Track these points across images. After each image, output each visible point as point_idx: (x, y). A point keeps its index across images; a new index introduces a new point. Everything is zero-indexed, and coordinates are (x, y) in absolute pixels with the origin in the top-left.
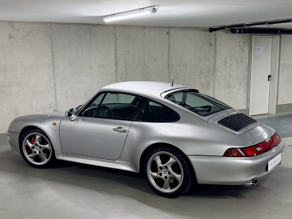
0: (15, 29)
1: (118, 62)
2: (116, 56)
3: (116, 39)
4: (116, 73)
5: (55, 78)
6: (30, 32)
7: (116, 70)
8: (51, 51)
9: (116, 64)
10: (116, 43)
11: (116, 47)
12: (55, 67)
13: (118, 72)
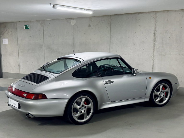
0: (92, 21)
1: (156, 39)
2: (155, 35)
3: (156, 22)
4: (154, 48)
5: (110, 50)
6: (99, 22)
7: (154, 45)
8: (109, 33)
9: (155, 41)
10: (155, 25)
11: (155, 28)
12: (111, 43)
13: (155, 48)
